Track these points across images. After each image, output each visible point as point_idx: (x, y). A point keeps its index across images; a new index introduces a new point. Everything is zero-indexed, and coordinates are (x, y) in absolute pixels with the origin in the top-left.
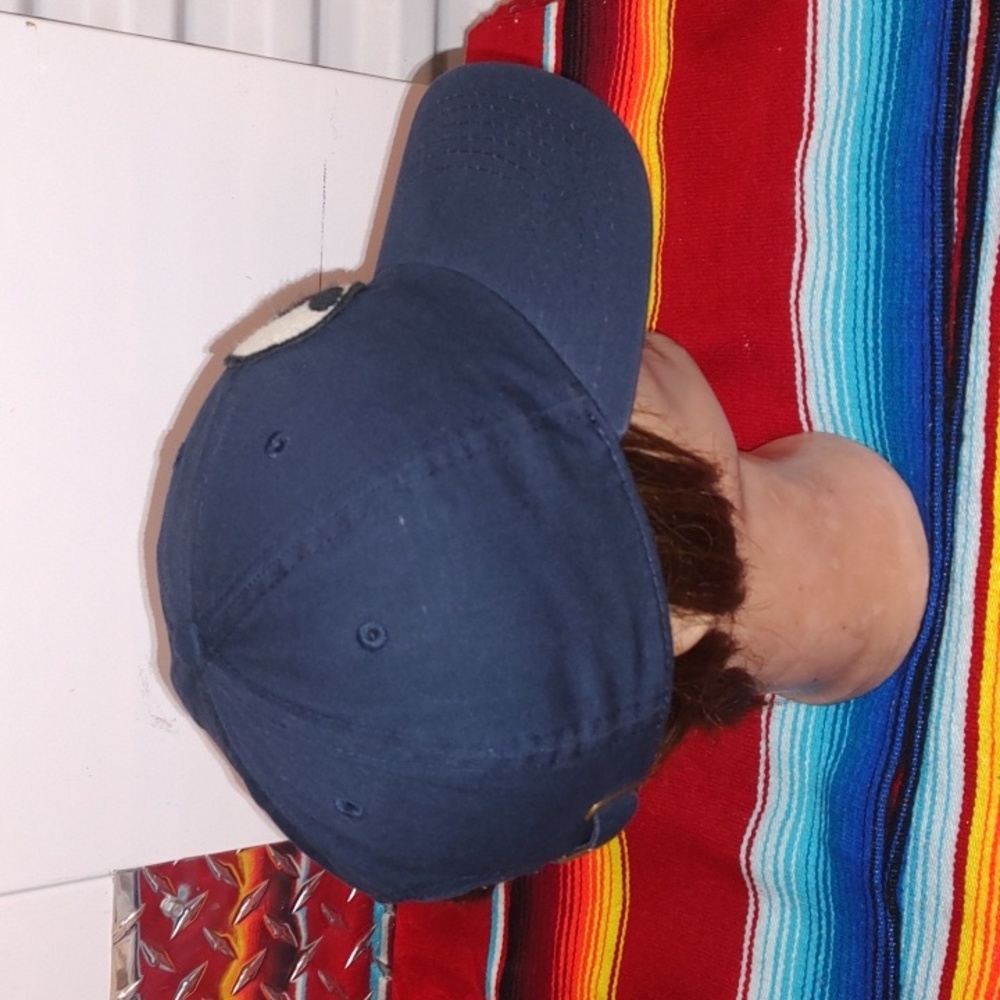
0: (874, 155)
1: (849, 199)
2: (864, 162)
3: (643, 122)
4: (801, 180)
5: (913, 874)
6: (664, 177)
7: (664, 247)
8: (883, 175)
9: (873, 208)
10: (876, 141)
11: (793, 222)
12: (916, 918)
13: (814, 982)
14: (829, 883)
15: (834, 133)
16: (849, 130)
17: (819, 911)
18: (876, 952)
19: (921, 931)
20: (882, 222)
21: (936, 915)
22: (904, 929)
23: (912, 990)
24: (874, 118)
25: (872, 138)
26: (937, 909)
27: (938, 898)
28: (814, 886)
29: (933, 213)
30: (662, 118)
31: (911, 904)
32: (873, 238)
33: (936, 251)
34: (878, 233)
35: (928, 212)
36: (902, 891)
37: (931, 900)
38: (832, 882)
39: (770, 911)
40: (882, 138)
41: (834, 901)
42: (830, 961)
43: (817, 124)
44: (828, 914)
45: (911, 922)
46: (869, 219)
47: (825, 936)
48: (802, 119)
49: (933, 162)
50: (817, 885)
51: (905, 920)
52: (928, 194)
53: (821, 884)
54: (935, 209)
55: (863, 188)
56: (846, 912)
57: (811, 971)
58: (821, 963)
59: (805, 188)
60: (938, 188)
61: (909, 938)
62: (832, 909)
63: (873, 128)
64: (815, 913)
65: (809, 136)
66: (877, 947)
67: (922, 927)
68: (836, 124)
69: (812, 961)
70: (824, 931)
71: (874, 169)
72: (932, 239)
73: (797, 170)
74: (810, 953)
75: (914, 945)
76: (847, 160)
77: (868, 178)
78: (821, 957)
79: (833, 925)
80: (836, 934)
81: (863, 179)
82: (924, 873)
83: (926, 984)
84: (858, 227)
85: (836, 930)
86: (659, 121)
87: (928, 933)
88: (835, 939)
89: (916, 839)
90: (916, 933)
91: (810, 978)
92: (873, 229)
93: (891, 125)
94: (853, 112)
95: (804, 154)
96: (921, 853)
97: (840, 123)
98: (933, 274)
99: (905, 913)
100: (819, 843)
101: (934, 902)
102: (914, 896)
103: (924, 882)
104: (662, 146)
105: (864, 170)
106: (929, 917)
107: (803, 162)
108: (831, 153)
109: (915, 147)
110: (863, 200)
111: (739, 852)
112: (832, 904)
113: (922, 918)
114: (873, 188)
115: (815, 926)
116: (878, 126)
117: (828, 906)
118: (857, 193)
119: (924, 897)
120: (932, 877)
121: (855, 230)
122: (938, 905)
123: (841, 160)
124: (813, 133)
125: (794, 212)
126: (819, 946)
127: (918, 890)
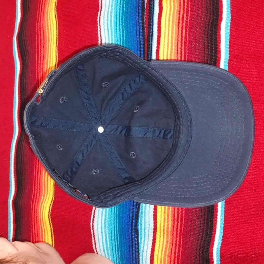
0: (121, 14)
1: (114, 27)
2: (118, 17)
3: (50, 9)
4: (99, 23)
5: (141, 220)
6: (57, 24)
7: (58, 45)
8: (124, 19)
9: (121, 29)
10: (121, 10)
11: (97, 35)
12: (143, 233)
13: (116, 258)
14: (118, 228)
15: (109, 9)
16: (113, 8)
17: (115, 237)
18: (132, 245)
19: (144, 236)
20: (124, 33)
21: (149, 231)
22: (139, 237)
23: (143, 254)
24: (120, 4)
25: (120, 9)
26: (149, 229)
27: (149, 225)
28: (113, 229)
29: (139, 29)
30: (56, 7)
31: (141, 229)
32: (122, 38)
33: (141, 39)
34: (123, 36)
35: (138, 28)
36: (138, 225)
37: (147, 226)
38: (118, 227)
39: (99, 241)
40: (123, 9)
41: (119, 233)
42: (119, 251)
43: (103, 7)
44: (117, 238)
45: (141, 234)
46: (120, 32)
47: (116, 245)
48: (99, 6)
49: (139, 14)
50: (114, 229)
51: (140, 234)
52: (138, 23)
53: (115, 229)
54: (140, 27)
55: (118, 23)
56: (122, 236)
57: (115, 255)
58: (117, 253)
59: (101, 25)
60: (140, 21)
61: (141, 239)
62: (118, 236)
63: (120, 7)
64: (113, 238)
65: (101, 10)
66: (132, 244)
67: (145, 235)
68: (109, 6)
69: (114, 252)
70: (116, 243)
71: (121, 18)
72: (140, 36)
73: (98, 20)
74: (113, 250)
75: (143, 241)
76: (113, 16)
77: (119, 21)
78: (117, 251)
79: (118, 241)
80: (119, 243)
81: (118, 21)
82: (145, 219)
83: (147, 251)
84: (117, 35)
85: (120, 242)
86: (55, 8)
87: (147, 236)
88: (120, 245)
89: (142, 209)
90: (143, 237)
91: (115, 257)
92: (121, 35)
93: (125, 6)
94: (114, 2)
95: (100, 15)
96: (143, 213)
97: (110, 6)
98: (140, 46)
99: (139, 232)
100: (114, 216)
101: (148, 227)
102: (142, 226)
103: (145, 222)
104: (56, 15)
105: (118, 19)
106: (147, 231)
107: (100, 18)
108: (108, 14)
109: (133, 11)
110: (118, 27)
111: (90, 223)
112: (118, 234)
113: (145, 232)
114: (121, 23)
115: (113, 242)
116: (121, 6)
117: (117, 235)
118: (116, 25)
119: (145, 225)
120: (147, 219)
121: (116, 36)
122: (149, 228)
123: (111, 16)
124: (102, 9)
125: (98, 32)
126: (115, 248)
127: (143, 224)
